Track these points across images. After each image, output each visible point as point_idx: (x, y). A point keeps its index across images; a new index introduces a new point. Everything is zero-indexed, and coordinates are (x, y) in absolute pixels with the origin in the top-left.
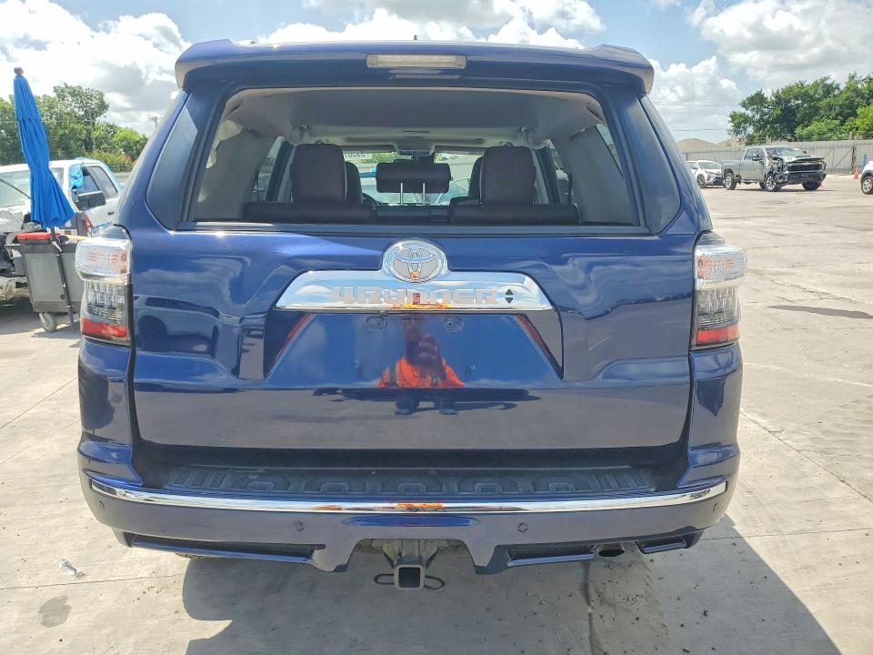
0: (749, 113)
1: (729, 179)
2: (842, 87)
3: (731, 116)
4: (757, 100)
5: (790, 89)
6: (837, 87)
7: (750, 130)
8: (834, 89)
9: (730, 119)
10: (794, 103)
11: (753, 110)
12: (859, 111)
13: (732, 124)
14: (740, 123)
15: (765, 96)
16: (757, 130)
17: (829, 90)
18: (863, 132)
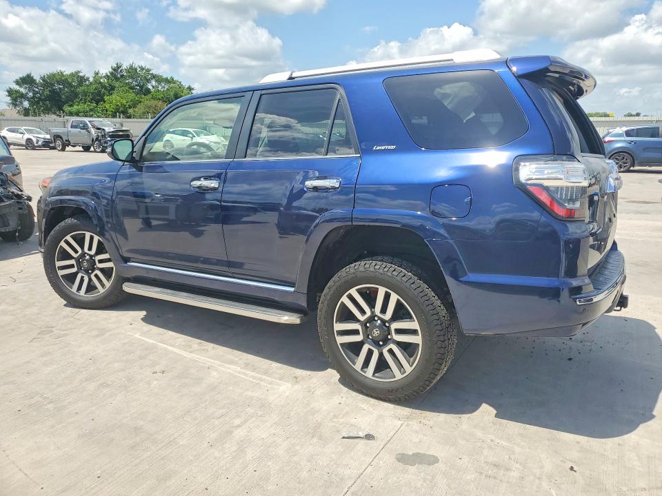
0: (22, 90)
1: (59, 143)
2: (91, 79)
3: (8, 91)
4: (27, 80)
5: (54, 75)
6: (88, 79)
7: (26, 104)
8: (85, 80)
9: (7, 94)
10: (57, 87)
11: (26, 88)
12: (106, 98)
13: (9, 98)
14: (16, 98)
15: (35, 78)
16: (32, 104)
17: (82, 80)
18: (111, 113)
